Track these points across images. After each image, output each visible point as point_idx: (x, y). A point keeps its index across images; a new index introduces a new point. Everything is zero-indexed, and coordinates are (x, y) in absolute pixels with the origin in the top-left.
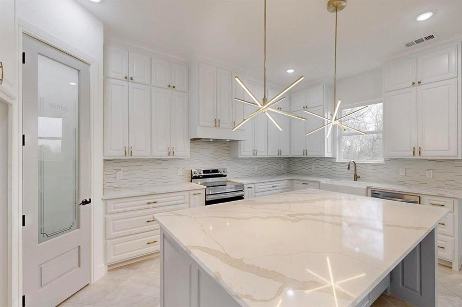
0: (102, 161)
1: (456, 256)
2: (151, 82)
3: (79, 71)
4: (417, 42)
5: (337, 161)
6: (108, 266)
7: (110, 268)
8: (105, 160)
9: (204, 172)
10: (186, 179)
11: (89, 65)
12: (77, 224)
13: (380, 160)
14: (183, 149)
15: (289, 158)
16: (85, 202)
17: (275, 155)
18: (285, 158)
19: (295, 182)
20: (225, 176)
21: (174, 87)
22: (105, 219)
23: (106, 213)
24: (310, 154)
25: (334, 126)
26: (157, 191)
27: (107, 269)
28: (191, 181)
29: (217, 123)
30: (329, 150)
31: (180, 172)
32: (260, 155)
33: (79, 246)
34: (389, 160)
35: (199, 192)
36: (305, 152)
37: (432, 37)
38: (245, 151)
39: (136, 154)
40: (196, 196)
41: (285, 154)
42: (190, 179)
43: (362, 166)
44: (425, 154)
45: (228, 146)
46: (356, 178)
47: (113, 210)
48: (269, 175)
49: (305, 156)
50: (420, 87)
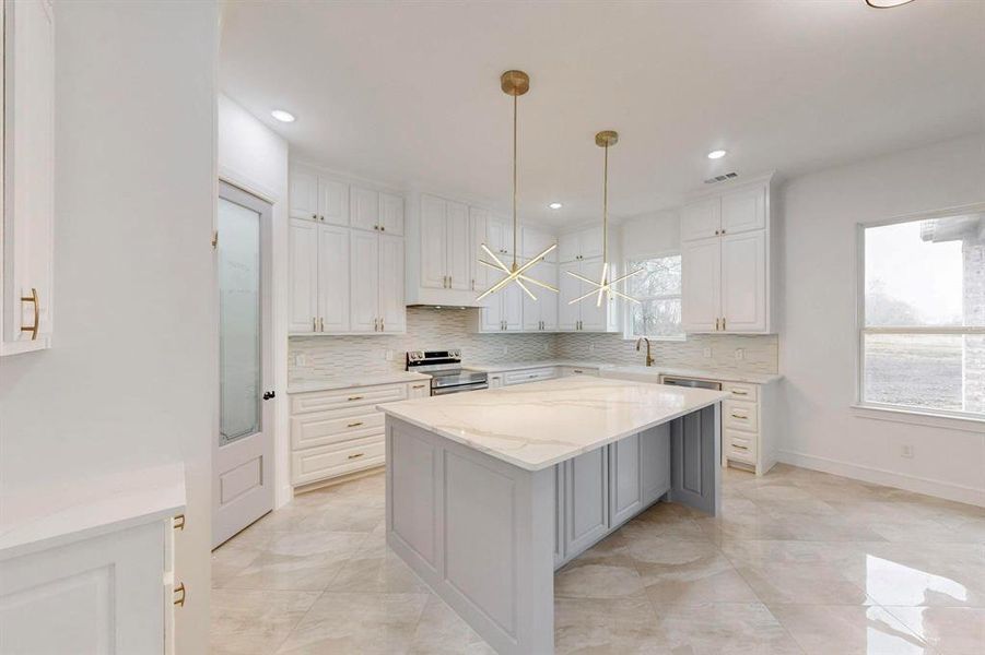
0: (286, 339)
1: (760, 457)
2: (349, 220)
3: (260, 214)
4: (718, 179)
5: (625, 338)
6: (295, 489)
7: (297, 492)
8: (290, 338)
9: (427, 355)
10: (399, 366)
11: (271, 204)
12: (258, 425)
13: (682, 337)
14: (397, 321)
15: (556, 334)
16: (270, 396)
17: (535, 328)
18: (551, 334)
19: (565, 369)
20: (459, 361)
21: (383, 229)
22: (291, 421)
23: (292, 413)
24: (587, 328)
25: (605, 292)
26: (363, 383)
27: (293, 493)
28: (407, 370)
29: (447, 282)
30: (614, 322)
31: (390, 355)
32: (512, 329)
33: (261, 457)
34: (691, 336)
35: (421, 383)
36: (580, 325)
37: (734, 174)
38: (489, 323)
39: (329, 329)
40: (417, 390)
41: (549, 328)
42: (405, 366)
43: (659, 345)
44: (731, 328)
45: (463, 316)
46: (650, 362)
47: (302, 409)
48: (526, 360)
49: (579, 331)
50: (725, 238)
